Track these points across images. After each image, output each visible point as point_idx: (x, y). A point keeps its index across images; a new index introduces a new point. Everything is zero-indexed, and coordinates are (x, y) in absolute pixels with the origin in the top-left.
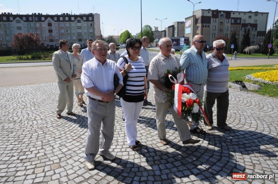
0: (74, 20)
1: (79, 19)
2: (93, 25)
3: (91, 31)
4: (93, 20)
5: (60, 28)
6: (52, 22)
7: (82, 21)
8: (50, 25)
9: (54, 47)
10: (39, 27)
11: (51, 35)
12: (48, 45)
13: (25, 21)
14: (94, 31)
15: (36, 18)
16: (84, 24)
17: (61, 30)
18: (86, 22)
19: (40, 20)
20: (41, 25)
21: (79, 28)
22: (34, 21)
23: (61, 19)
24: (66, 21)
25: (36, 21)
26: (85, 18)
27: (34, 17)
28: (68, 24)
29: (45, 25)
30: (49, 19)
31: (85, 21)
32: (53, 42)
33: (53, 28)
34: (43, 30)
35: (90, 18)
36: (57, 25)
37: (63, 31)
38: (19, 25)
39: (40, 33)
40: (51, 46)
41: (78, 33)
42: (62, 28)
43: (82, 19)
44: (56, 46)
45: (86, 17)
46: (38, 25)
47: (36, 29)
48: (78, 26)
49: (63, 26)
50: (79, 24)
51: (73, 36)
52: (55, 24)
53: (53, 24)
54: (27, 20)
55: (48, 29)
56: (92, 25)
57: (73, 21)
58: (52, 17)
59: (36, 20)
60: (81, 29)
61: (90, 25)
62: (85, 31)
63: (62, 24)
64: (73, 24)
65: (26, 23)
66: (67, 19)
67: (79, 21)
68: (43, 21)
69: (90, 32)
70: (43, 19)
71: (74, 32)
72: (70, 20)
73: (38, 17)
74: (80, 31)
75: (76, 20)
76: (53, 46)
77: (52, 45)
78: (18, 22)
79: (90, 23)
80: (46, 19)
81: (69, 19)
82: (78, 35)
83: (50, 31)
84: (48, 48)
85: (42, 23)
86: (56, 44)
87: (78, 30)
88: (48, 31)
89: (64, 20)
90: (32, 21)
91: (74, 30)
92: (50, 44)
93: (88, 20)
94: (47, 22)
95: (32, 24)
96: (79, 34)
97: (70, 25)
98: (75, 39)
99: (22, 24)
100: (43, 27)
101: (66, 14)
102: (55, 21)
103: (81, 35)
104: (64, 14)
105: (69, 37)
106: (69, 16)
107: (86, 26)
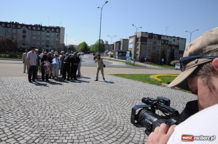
0: (44, 30)
1: (48, 30)
3: (57, 40)
4: (59, 32)
5: (32, 35)
6: (27, 30)
7: (50, 31)
8: (24, 32)
11: (24, 40)
12: (21, 47)
13: (3, 27)
14: (59, 41)
15: (14, 25)
17: (33, 37)
18: (54, 33)
19: (17, 28)
20: (17, 31)
21: (48, 36)
23: (34, 28)
24: (38, 30)
26: (53, 30)
27: (11, 25)
28: (39, 33)
29: (20, 31)
30: (24, 27)
31: (53, 32)
32: (25, 45)
33: (27, 34)
35: (57, 30)
37: (34, 38)
40: (23, 48)
41: (46, 40)
42: (34, 35)
43: (51, 30)
45: (54, 29)
46: (14, 31)
47: (13, 34)
48: (47, 35)
49: (35, 34)
50: (48, 34)
51: (42, 43)
52: (29, 32)
53: (27, 32)
54: (6, 27)
55: (22, 35)
56: (58, 36)
57: (43, 31)
58: (27, 26)
59: (14, 27)
60: (49, 37)
61: (57, 36)
62: (53, 39)
63: (34, 33)
64: (43, 33)
66: (39, 29)
67: (48, 32)
68: (19, 29)
69: (56, 41)
70: (19, 27)
72: (41, 30)
73: (16, 25)
74: (48, 39)
75: (46, 31)
77: (25, 47)
79: (57, 34)
80: (21, 27)
82: (46, 42)
83: (24, 37)
84: (21, 50)
85: (18, 30)
86: (27, 48)
87: (47, 38)
88: (22, 36)
89: (36, 30)
90: (10, 28)
91: (44, 38)
92: (23, 46)
93: (55, 31)
94: (22, 29)
95: (9, 30)
96: (48, 42)
97: (41, 34)
98: (44, 45)
99: (1, 29)
100: (19, 33)
101: (38, 25)
102: (29, 30)
103: (49, 42)
104: (37, 25)
105: (39, 43)
106: (40, 27)
107: (54, 36)
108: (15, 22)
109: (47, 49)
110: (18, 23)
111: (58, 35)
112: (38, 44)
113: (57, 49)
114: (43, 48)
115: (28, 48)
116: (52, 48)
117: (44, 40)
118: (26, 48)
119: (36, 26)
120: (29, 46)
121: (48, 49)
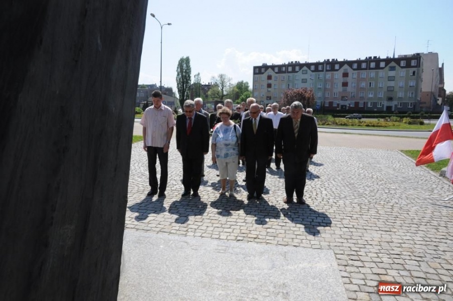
0: (384, 66)
1: (393, 64)
2: (418, 73)
3: (412, 83)
4: (418, 65)
5: (360, 80)
6: (350, 71)
7: (397, 67)
8: (345, 75)
9: (347, 108)
10: (330, 78)
11: (344, 91)
12: (338, 105)
13: (313, 71)
14: (418, 84)
15: (328, 66)
16: (402, 73)
17: (361, 83)
18: (404, 69)
19: (333, 69)
20: (332, 76)
21: (391, 79)
22: (325, 70)
23: (364, 65)
24: (370, 69)
25: (327, 71)
26: (403, 63)
27: (325, 65)
28: (373, 74)
29: (338, 75)
30: (346, 66)
31: (402, 67)
32: (347, 100)
33: (349, 79)
34: (335, 83)
35: (413, 63)
36: (355, 76)
37: (363, 84)
38: (305, 76)
39: (330, 87)
40: (342, 106)
41: (388, 87)
42: (363, 79)
43: (399, 64)
44: (349, 107)
45: (405, 61)
46: (329, 75)
47: (326, 81)
48: (389, 77)
49: (365, 77)
50: (392, 73)
51: (379, 93)
52: (353, 74)
53: (350, 75)
54: (316, 70)
55: (342, 81)
56: (416, 74)
57: (382, 68)
58: (350, 63)
59: (328, 69)
60: (394, 80)
61: (412, 74)
62: (401, 84)
63: (364, 74)
64: (381, 73)
65: (314, 73)
66: (373, 65)
67: (393, 69)
68: (337, 70)
69: (411, 86)
70: (337, 67)
71: (381, 86)
72: (378, 67)
73: (331, 65)
74: (392, 84)
75: (388, 67)
76: (346, 106)
77: (345, 104)
78: (305, 73)
79: (411, 70)
80: (340, 67)
81: (376, 65)
82: (388, 91)
83: (345, 84)
84: (338, 109)
85: (335, 72)
86: (350, 104)
87: (389, 82)
88: (341, 84)
89: (368, 68)
90: (322, 71)
91: (382, 83)
92: (342, 103)
93: (408, 65)
94: (342, 71)
95: (321, 74)
96: (390, 90)
97: (377, 74)
98: (382, 96)
99: (310, 75)
100: (335, 79)
101: (373, 58)
102: (354, 70)
103: (393, 91)
104: (370, 58)
105: (372, 94)
106: (377, 61)
107: (404, 75)
108: (331, 60)
109: (388, 105)
110: (337, 59)
111: (414, 73)
112: (371, 96)
113: (411, 103)
114: (381, 103)
115: (351, 106)
116: (401, 104)
117: (383, 86)
118: (348, 105)
119: (369, 60)
120: (354, 102)
121: (391, 105)
